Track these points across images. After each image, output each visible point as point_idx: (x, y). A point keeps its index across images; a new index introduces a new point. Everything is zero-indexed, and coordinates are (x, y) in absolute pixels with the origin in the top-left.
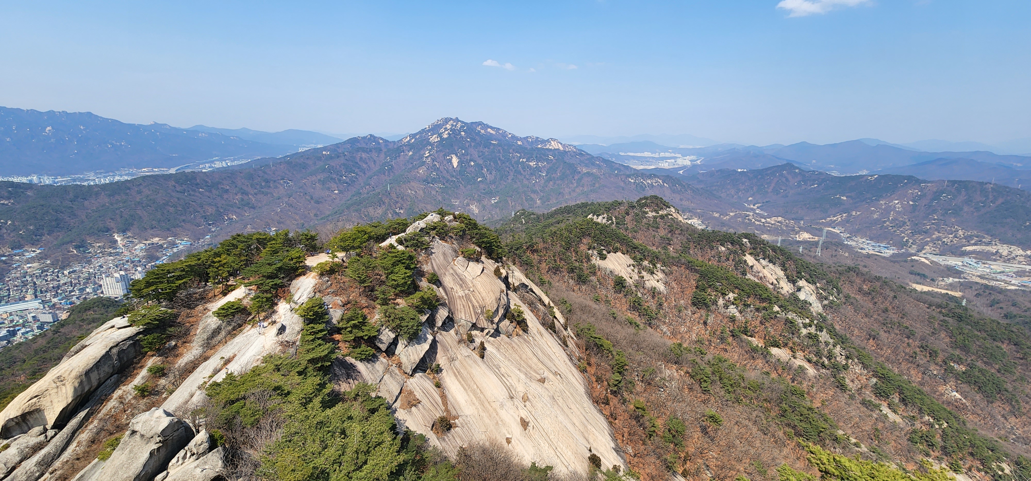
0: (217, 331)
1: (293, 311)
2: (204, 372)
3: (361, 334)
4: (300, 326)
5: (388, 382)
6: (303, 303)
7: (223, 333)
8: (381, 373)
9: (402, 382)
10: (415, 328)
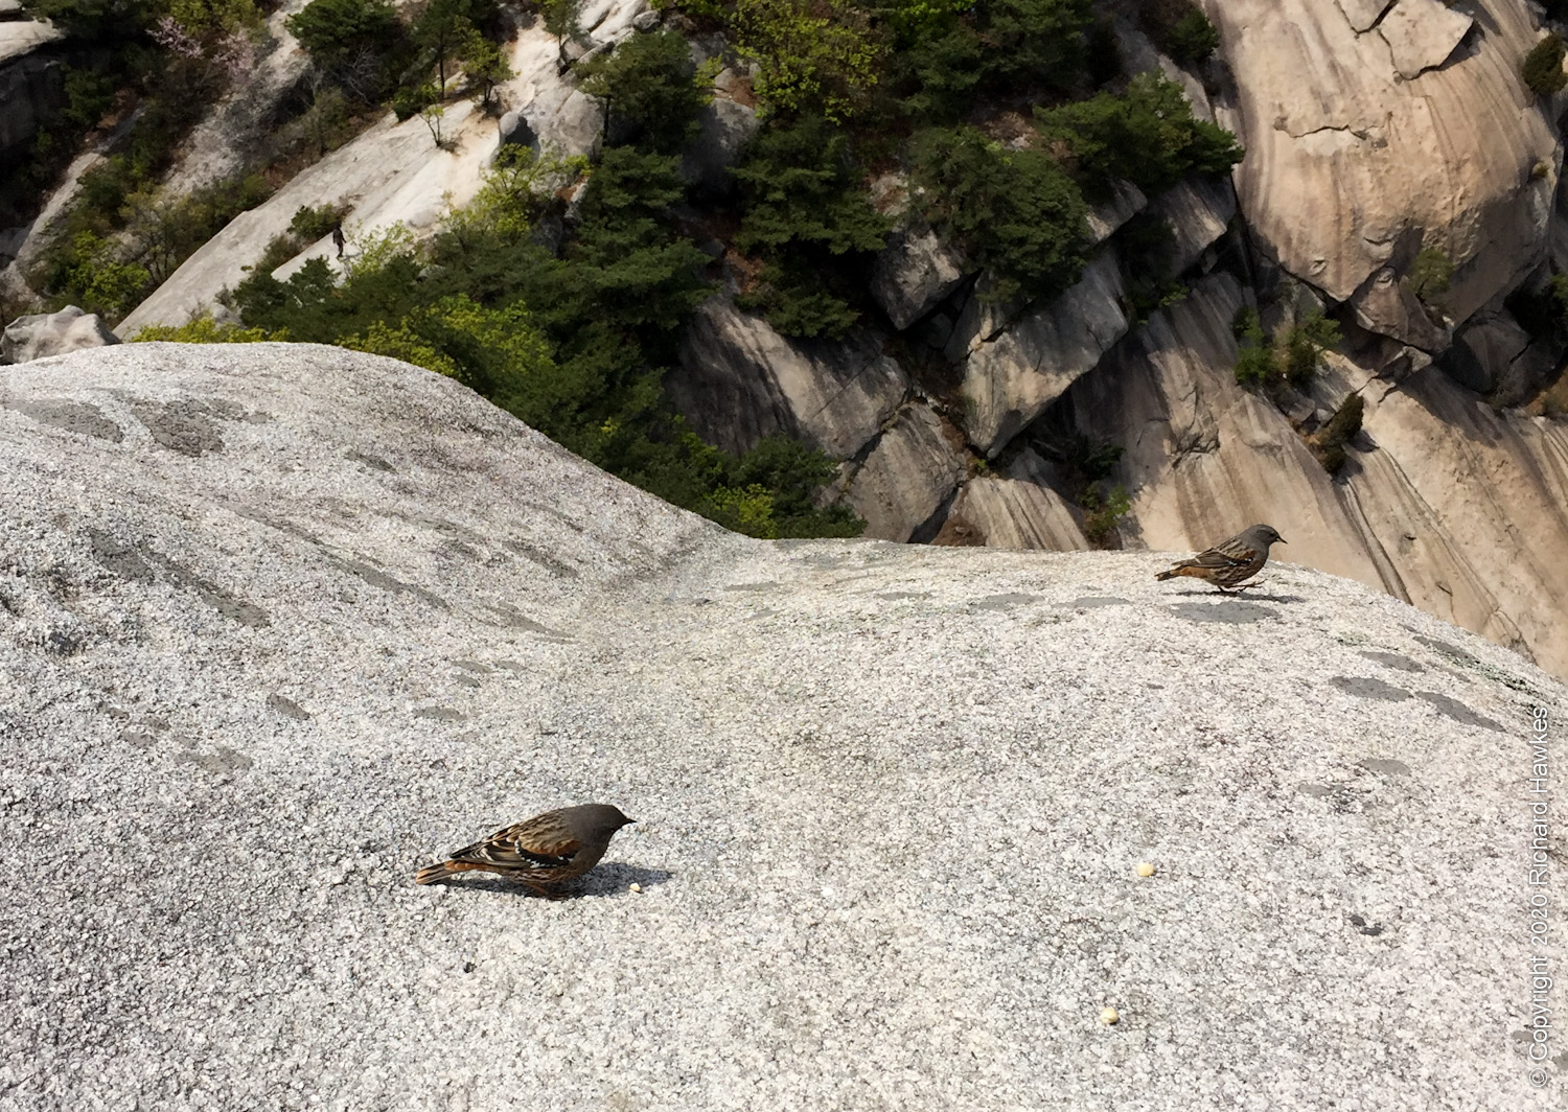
0: (294, 101)
1: (570, 75)
2: (242, 246)
3: (817, 231)
4: (589, 143)
5: (894, 465)
6: (610, 47)
7: (314, 114)
8: (872, 421)
9: (950, 479)
10: (1054, 258)
